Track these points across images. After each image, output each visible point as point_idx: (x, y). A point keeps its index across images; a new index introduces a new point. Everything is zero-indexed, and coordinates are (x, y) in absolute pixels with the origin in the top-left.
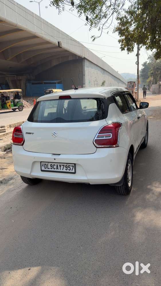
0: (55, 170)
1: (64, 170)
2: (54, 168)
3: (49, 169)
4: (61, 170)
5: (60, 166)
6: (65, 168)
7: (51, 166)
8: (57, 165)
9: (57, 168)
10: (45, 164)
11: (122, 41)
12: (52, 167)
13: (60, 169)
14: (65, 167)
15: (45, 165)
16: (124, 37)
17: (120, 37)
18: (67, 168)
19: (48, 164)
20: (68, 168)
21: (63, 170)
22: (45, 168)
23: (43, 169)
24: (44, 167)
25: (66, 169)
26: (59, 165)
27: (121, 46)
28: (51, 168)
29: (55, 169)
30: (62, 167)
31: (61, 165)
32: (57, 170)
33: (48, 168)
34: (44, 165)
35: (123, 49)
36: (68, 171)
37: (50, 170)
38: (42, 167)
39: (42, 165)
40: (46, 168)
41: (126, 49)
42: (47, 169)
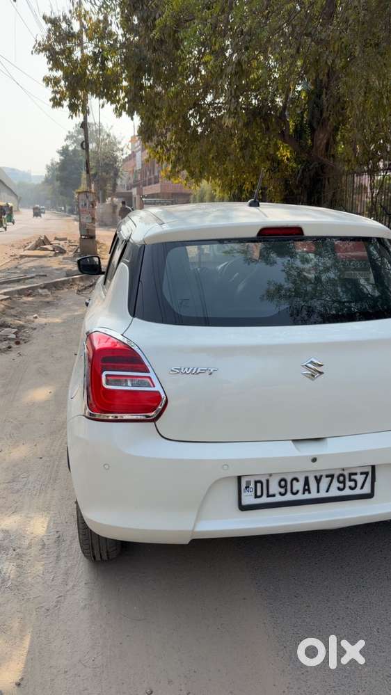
0: (300, 496)
1: (334, 492)
2: (294, 490)
3: (274, 496)
4: (323, 494)
5: (318, 480)
6: (335, 484)
7: (283, 483)
8: (307, 479)
9: (307, 489)
10: (256, 482)
11: (56, 82)
12: (286, 485)
13: (318, 492)
14: (335, 480)
15: (259, 485)
16: (59, 74)
17: (51, 69)
18: (344, 482)
19: (268, 481)
20: (349, 484)
21: (327, 491)
22: (256, 497)
23: (248, 499)
24: (253, 493)
25: (341, 486)
26: (316, 477)
27: (52, 96)
28: (283, 491)
29: (298, 492)
30: (325, 482)
31: (321, 476)
32: (307, 496)
33: (271, 492)
34: (252, 486)
35: (57, 103)
36: (347, 492)
37: (278, 498)
38: (243, 495)
39: (244, 485)
40: (259, 494)
41: (66, 103)
42: (264, 500)
